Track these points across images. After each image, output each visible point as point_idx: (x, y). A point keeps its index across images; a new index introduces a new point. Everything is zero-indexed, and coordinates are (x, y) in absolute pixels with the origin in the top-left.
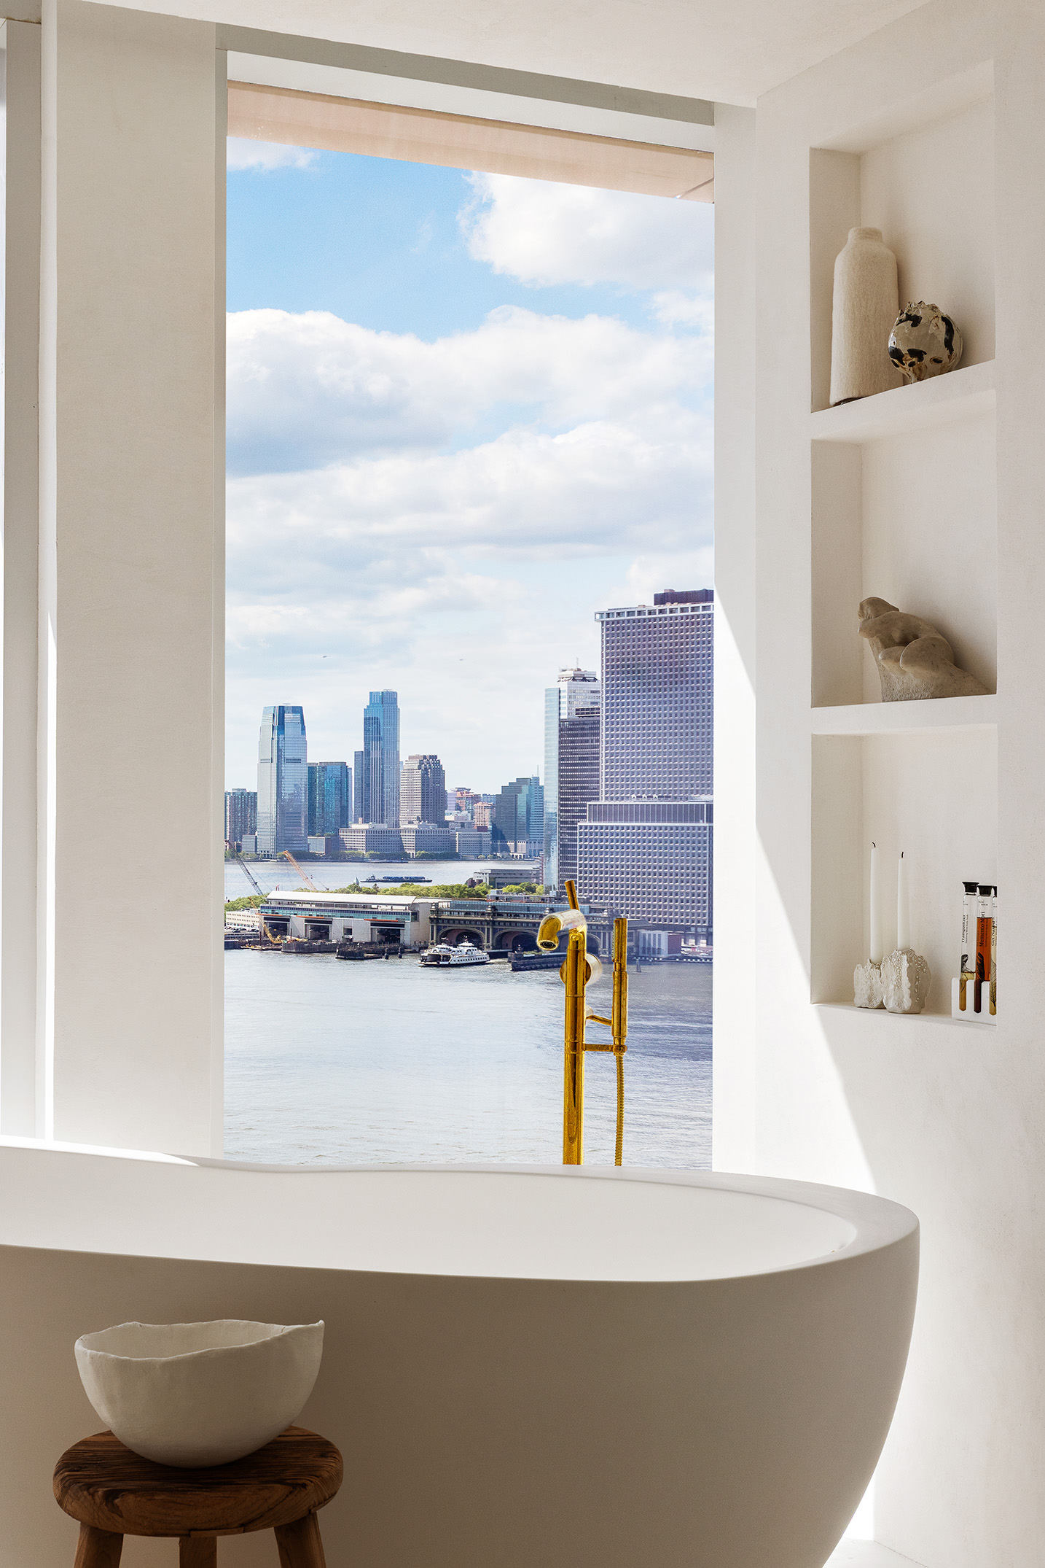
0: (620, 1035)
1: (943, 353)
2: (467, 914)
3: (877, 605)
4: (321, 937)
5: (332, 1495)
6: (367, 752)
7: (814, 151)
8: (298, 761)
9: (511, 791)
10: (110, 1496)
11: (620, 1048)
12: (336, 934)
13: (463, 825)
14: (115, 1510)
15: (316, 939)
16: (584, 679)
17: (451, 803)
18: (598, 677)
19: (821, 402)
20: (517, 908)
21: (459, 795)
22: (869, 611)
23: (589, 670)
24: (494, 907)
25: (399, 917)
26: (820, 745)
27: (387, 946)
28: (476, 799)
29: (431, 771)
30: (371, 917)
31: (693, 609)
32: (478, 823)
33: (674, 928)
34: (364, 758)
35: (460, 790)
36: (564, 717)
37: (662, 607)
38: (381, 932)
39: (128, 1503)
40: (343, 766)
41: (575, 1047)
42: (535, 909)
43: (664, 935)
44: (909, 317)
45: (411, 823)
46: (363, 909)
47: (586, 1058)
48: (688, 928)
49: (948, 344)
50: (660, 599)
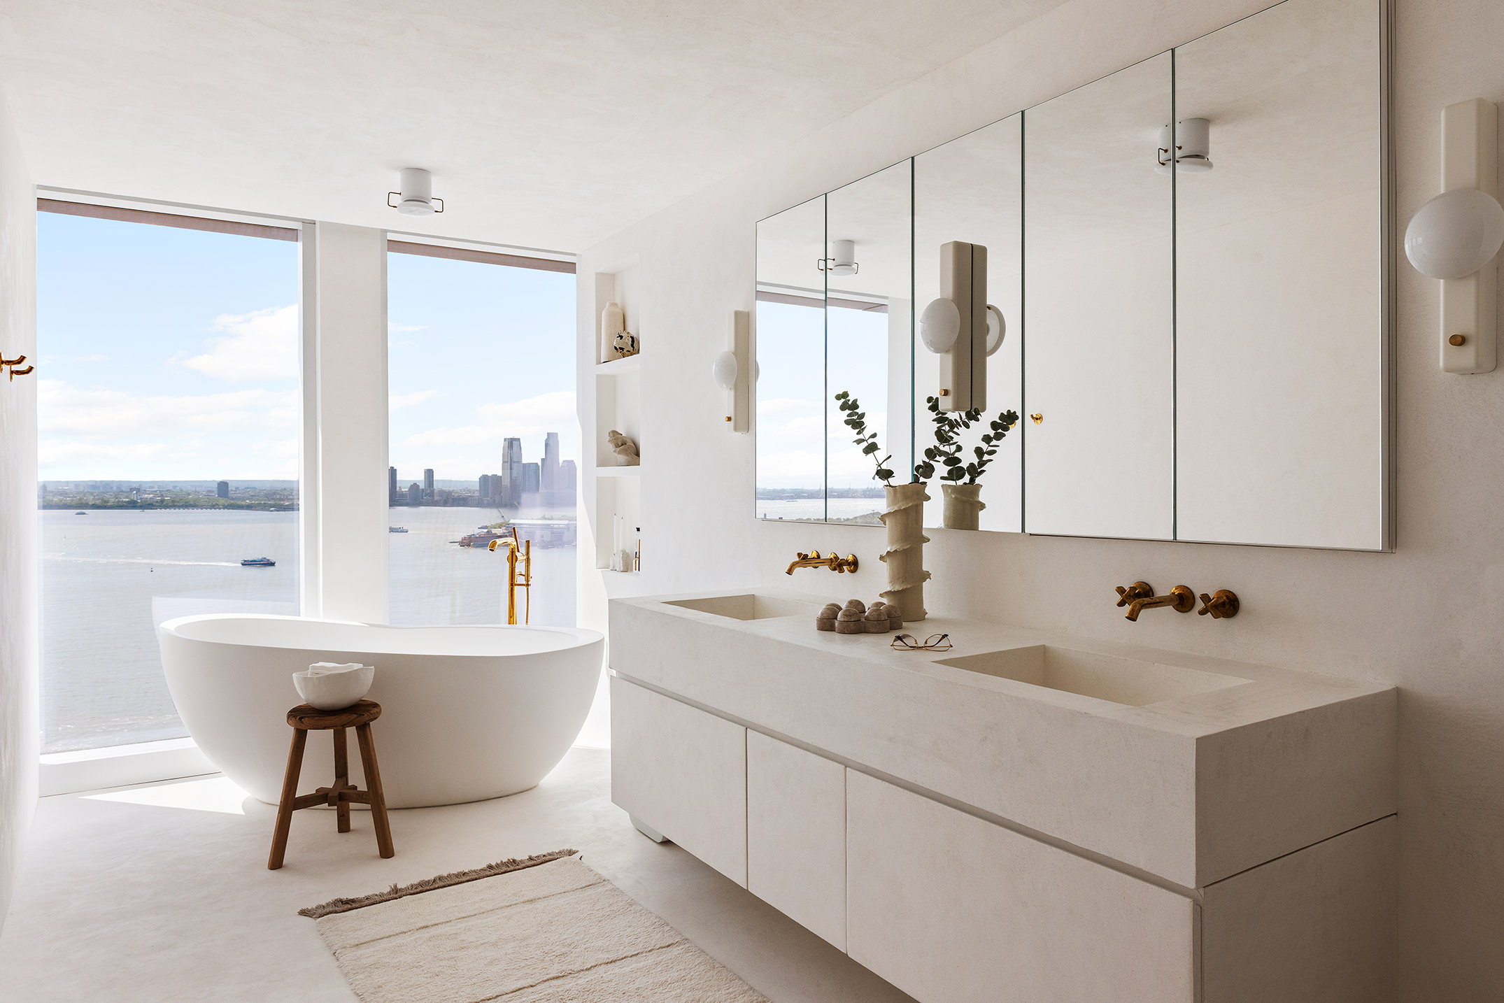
0: (528, 581)
1: (631, 349)
3: (615, 433)
5: (376, 718)
7: (597, 274)
8: (518, 462)
10: (300, 719)
11: (528, 585)
14: (302, 722)
19: (599, 362)
22: (611, 435)
26: (599, 480)
39: (306, 720)
41: (512, 585)
44: (620, 336)
47: (516, 588)
49: (632, 345)
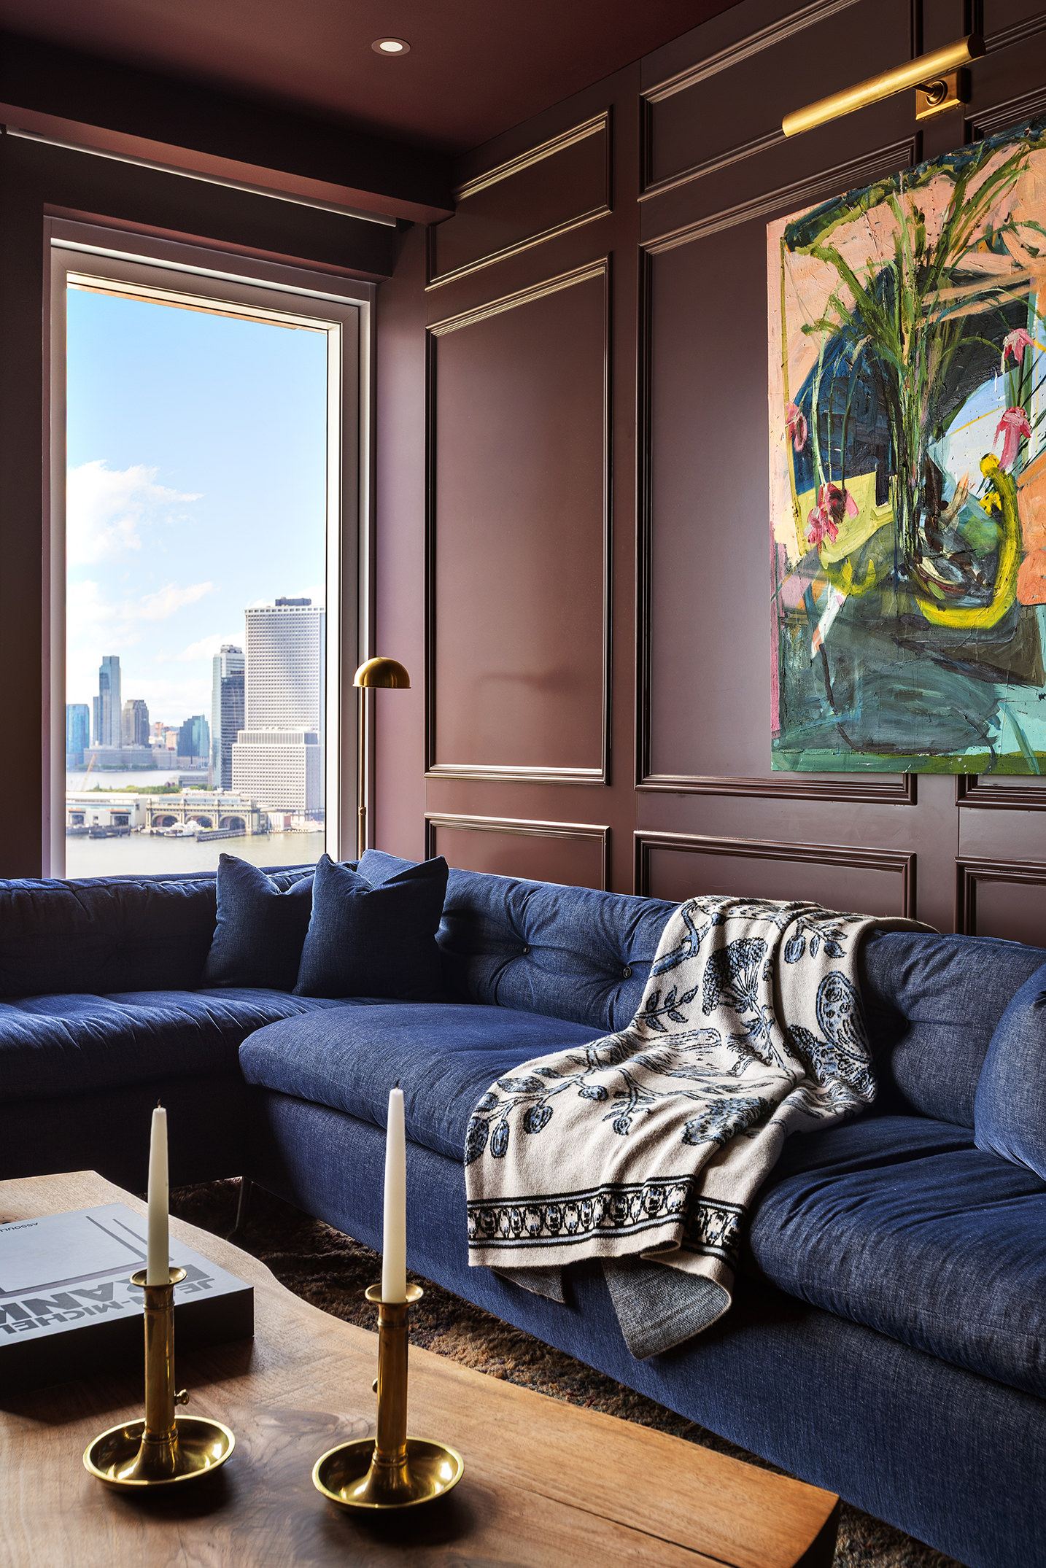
2: (170, 804)
4: (79, 823)
6: (101, 696)
9: (189, 724)
12: (88, 823)
13: (160, 746)
15: (76, 824)
16: (235, 652)
17: (152, 731)
18: (244, 651)
20: (198, 800)
21: (157, 726)
23: (238, 646)
24: (185, 800)
25: (128, 808)
27: (121, 827)
28: (167, 729)
29: (140, 709)
30: (110, 808)
31: (297, 610)
32: (169, 745)
33: (287, 811)
34: (99, 701)
35: (158, 723)
36: (224, 676)
37: (279, 608)
38: (116, 818)
40: (86, 706)
42: (210, 800)
43: (282, 815)
45: (129, 745)
46: (102, 803)
48: (294, 811)
50: (279, 603)
